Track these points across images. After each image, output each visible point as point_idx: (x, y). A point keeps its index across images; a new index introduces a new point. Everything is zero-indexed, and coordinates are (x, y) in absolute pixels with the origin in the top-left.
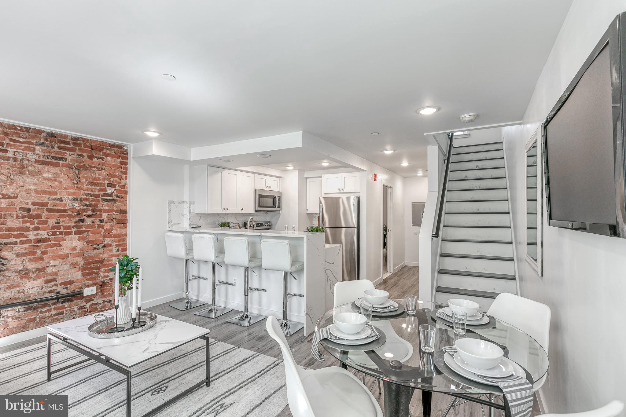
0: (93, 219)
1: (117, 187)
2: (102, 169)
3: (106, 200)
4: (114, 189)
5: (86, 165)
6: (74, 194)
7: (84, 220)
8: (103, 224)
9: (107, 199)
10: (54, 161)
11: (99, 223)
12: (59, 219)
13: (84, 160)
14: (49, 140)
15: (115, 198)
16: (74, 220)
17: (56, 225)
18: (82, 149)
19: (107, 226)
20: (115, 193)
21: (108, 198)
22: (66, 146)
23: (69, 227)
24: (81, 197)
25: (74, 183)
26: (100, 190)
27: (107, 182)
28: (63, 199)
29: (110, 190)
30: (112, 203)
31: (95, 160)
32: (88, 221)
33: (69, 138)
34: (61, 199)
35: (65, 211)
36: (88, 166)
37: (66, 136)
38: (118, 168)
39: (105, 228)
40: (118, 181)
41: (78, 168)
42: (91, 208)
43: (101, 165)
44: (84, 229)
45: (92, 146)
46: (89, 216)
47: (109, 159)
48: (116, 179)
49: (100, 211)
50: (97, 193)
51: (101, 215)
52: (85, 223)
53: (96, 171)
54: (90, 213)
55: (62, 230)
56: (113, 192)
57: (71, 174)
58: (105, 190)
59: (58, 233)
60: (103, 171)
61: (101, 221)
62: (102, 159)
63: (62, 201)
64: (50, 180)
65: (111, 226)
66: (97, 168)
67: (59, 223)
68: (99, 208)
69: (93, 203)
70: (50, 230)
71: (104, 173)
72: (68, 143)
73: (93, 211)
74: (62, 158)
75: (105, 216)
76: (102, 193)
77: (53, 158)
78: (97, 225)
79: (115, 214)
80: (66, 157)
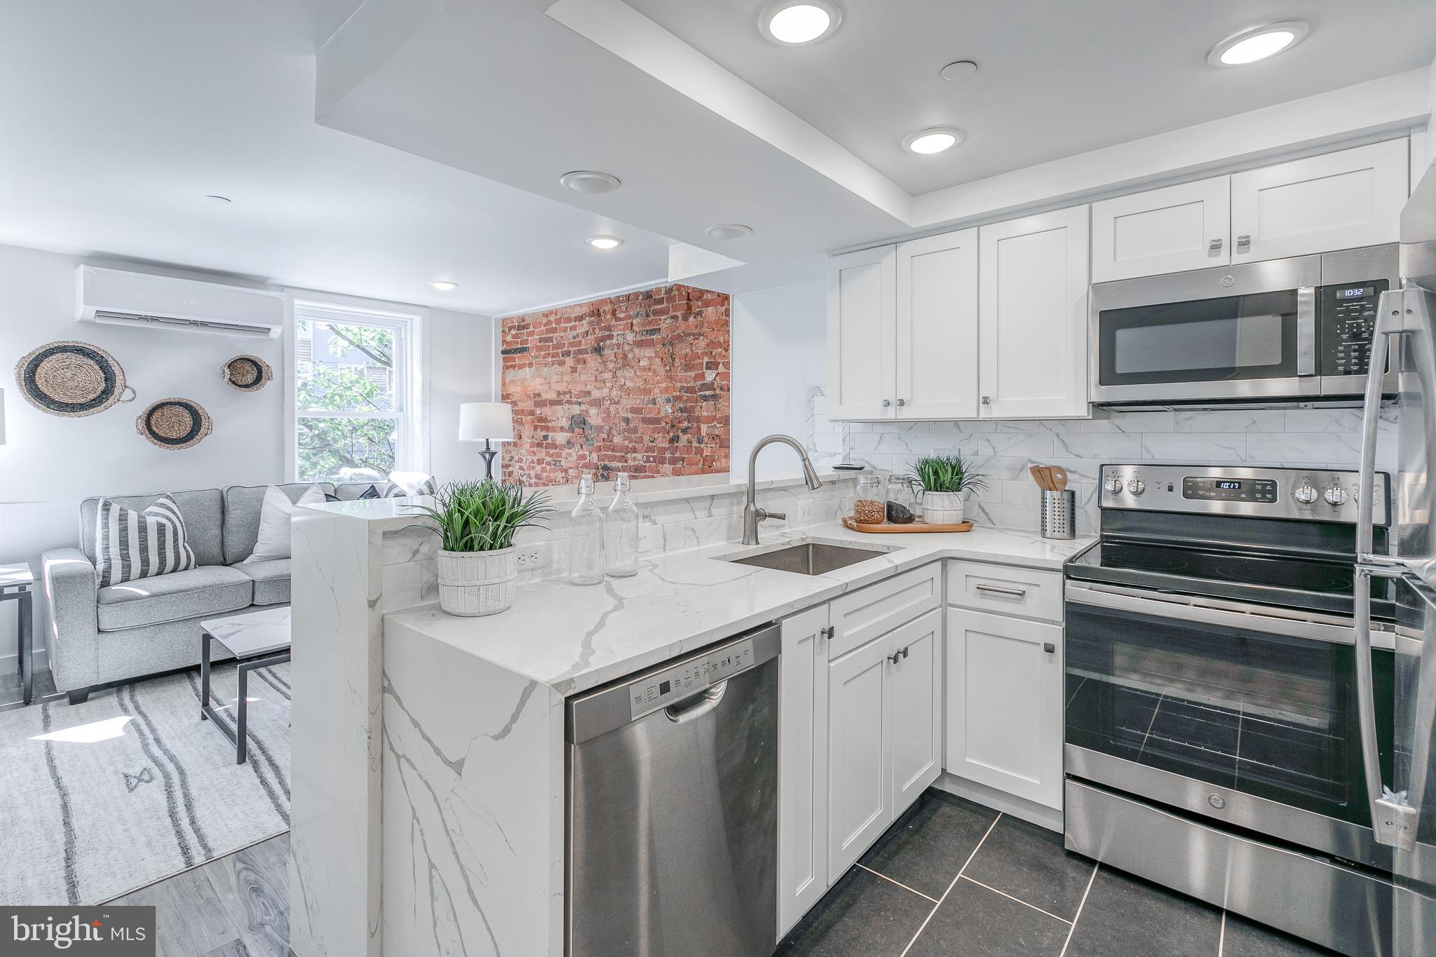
0: (689, 436)
1: (721, 369)
2: (700, 334)
3: (705, 398)
4: (716, 371)
5: (680, 332)
6: (667, 389)
7: (678, 437)
8: (702, 446)
9: (705, 396)
10: (648, 337)
11: (697, 445)
12: (652, 434)
13: (678, 325)
14: (643, 304)
15: (718, 391)
16: (668, 437)
17: (650, 444)
18: (677, 305)
19: (707, 452)
20: (718, 381)
21: (707, 393)
22: (659, 307)
23: (663, 450)
24: (675, 394)
25: (666, 370)
26: (696, 378)
27: (706, 359)
28: (657, 401)
29: (710, 376)
30: (713, 403)
31: (691, 319)
32: (684, 438)
33: (663, 292)
34: (654, 402)
35: (657, 421)
36: (683, 335)
37: (660, 290)
38: (722, 326)
39: (705, 454)
40: (724, 353)
41: (672, 344)
42: (685, 415)
43: (699, 327)
44: (678, 455)
45: (689, 294)
46: (685, 431)
47: (710, 310)
48: (720, 350)
49: (698, 420)
50: (692, 384)
51: (699, 429)
52: (680, 444)
53: (692, 341)
54: (685, 424)
55: (655, 454)
56: (715, 379)
57: (666, 355)
58: (703, 376)
59: (651, 459)
60: (702, 338)
61: (700, 441)
62: (700, 313)
63: (655, 404)
64: (644, 369)
65: (711, 452)
66: (694, 335)
67: (652, 442)
68: (696, 415)
69: (689, 404)
70: (646, 454)
71: (702, 343)
72: (661, 301)
73: (689, 422)
74: (655, 330)
75: (704, 429)
76: (699, 383)
77: (647, 331)
78: (694, 448)
79: (718, 426)
80: (660, 326)
